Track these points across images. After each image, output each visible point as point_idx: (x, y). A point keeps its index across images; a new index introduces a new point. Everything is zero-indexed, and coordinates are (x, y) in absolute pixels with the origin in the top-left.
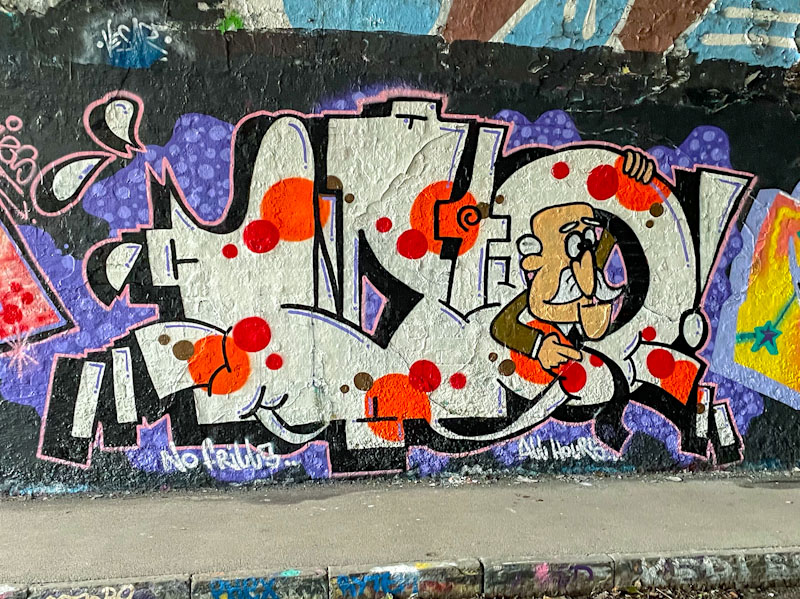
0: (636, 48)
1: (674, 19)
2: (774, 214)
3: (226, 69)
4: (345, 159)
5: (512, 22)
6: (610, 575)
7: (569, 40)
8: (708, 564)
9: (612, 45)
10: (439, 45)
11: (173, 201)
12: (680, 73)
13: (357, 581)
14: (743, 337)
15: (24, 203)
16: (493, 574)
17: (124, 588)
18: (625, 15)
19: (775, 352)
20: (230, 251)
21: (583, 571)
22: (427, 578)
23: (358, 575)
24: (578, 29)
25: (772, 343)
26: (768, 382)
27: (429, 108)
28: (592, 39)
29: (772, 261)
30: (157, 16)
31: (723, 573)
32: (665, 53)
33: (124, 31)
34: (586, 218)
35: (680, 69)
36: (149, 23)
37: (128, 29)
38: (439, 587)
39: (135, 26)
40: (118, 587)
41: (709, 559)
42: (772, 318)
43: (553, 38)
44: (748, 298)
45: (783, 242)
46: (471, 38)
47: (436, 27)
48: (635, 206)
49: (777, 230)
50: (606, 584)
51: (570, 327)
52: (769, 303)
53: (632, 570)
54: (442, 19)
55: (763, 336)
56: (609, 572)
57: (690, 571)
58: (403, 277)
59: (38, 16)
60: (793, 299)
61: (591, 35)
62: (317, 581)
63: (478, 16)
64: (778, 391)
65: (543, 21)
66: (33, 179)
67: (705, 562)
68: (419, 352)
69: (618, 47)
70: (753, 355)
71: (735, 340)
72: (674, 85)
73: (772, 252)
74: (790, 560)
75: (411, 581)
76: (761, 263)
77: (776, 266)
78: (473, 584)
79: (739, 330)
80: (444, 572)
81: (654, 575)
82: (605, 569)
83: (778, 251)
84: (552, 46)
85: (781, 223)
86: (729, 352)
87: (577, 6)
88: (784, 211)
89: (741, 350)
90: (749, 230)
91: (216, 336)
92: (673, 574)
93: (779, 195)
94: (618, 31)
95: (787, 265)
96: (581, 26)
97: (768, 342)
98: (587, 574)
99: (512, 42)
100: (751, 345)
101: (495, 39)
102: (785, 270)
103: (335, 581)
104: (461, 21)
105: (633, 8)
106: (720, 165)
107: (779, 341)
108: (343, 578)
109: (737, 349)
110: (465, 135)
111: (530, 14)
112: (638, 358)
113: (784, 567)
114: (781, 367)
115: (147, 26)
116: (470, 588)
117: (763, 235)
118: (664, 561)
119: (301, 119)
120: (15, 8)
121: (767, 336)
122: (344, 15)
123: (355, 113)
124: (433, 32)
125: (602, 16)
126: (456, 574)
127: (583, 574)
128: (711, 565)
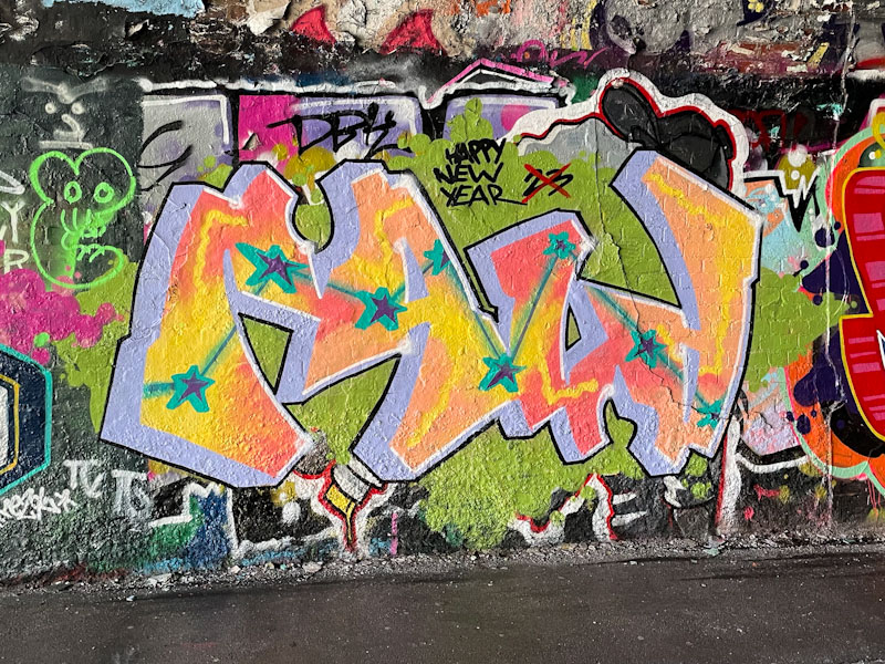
2: (199, 219)
14: (153, 388)
19: (206, 409)
25: (199, 395)
26: (192, 449)
29: (198, 283)
42: (200, 362)
44: (163, 334)
45: (215, 258)
49: (206, 240)
52: (195, 342)
55: (186, 387)
60: (231, 335)
64: (209, 462)
70: (170, 413)
71: (143, 394)
72: (18, 37)
73: (198, 271)
76: (181, 284)
77: (204, 290)
79: (148, 379)
83: (206, 270)
85: (210, 230)
86: (133, 410)
88: (214, 216)
89: (151, 408)
90: (161, 241)
93: (205, 193)
95: (221, 288)
97: (194, 394)
100: (166, 398)
102: (219, 295)
107: (210, 393)
109: (145, 405)
114: (213, 429)
117: (186, 247)
121: (192, 386)
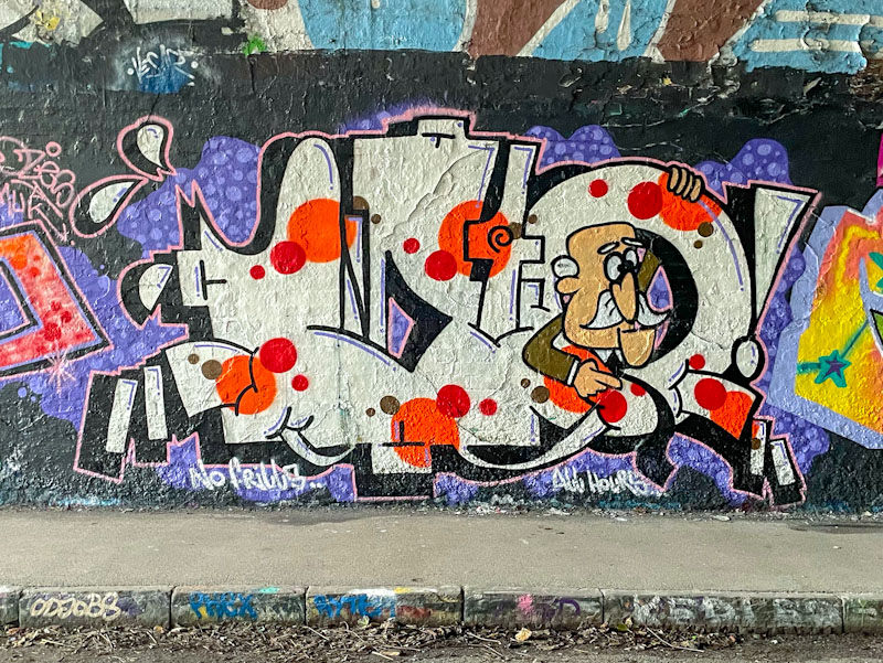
0: (677, 59)
1: (718, 25)
2: (842, 234)
3: (251, 92)
4: (372, 179)
5: (540, 35)
6: (598, 611)
7: (603, 51)
8: (708, 605)
9: (651, 55)
10: (464, 61)
11: (203, 223)
12: (728, 83)
13: (334, 601)
14: (805, 367)
15: (64, 225)
16: (473, 602)
17: (108, 595)
18: (663, 24)
19: (844, 385)
20: (258, 272)
21: (569, 605)
22: (405, 603)
23: (335, 596)
24: (612, 40)
25: (839, 375)
26: (834, 416)
27: (456, 126)
28: (628, 49)
29: (839, 284)
30: (183, 42)
31: (724, 615)
32: (710, 62)
33: (152, 57)
34: (627, 238)
35: (728, 79)
36: (176, 50)
37: (156, 56)
38: (416, 612)
39: (163, 53)
40: (103, 594)
41: (709, 600)
42: (840, 347)
43: (585, 50)
44: (812, 325)
45: (853, 264)
46: (497, 53)
47: (460, 43)
48: (682, 225)
49: (846, 251)
50: (594, 620)
51: (609, 353)
52: (835, 331)
53: (623, 607)
54: (466, 35)
55: (829, 366)
56: (597, 607)
57: (686, 611)
58: (432, 299)
59: (72, 46)
60: (865, 326)
61: (627, 46)
62: (293, 599)
63: (504, 30)
64: (847, 428)
65: (574, 32)
66: (72, 202)
67: (705, 603)
68: (447, 376)
69: (658, 57)
70: (817, 387)
71: (797, 371)
72: (723, 96)
73: (839, 275)
74: (802, 607)
75: (388, 605)
76: (826, 287)
77: (844, 291)
78: (452, 610)
79: (801, 359)
80: (422, 597)
81: (647, 614)
82: (593, 603)
83: (846, 274)
84: (584, 58)
85: (850, 242)
86: (789, 383)
87: (610, 16)
88: (854, 231)
89: (802, 382)
90: (811, 251)
91: (243, 356)
92: (668, 613)
93: (848, 213)
94: (656, 40)
95: (857, 290)
96: (615, 36)
97: (835, 373)
98: (574, 608)
99: (542, 56)
100: (814, 376)
101: (523, 53)
102: (856, 295)
103: (312, 600)
104: (486, 36)
105: (672, 16)
106: (778, 181)
107: (848, 372)
108: (320, 598)
109: (798, 380)
110: (495, 153)
111: (559, 26)
112: (684, 387)
113: (795, 613)
114: (850, 401)
115: (174, 53)
116: (449, 615)
117: (830, 256)
118: (659, 600)
119: (326, 140)
120: (51, 39)
121: (833, 367)
122: (365, 34)
123: (380, 132)
124: (457, 48)
125: (638, 25)
126: (435, 600)
127: (569, 608)
128: (711, 606)
